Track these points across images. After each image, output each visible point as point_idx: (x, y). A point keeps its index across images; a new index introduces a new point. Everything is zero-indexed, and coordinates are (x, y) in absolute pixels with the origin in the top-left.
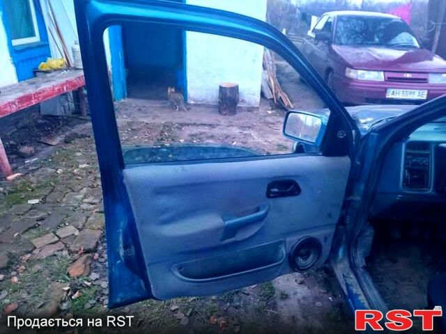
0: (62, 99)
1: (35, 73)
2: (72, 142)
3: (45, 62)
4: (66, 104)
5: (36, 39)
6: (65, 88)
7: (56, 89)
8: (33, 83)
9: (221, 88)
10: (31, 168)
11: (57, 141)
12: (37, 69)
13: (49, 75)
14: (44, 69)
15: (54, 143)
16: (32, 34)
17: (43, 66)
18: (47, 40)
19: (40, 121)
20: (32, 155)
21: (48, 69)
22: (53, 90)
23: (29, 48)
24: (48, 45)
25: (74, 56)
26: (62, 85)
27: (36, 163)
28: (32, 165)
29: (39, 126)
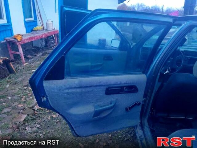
0: (41, 41)
1: (32, 31)
2: (45, 55)
3: (36, 27)
4: (42, 43)
5: (32, 19)
6: (43, 36)
7: (41, 36)
8: (33, 34)
9: (99, 40)
10: (31, 62)
11: (39, 55)
12: (33, 29)
13: (38, 31)
14: (35, 30)
15: (38, 55)
16: (31, 17)
17: (35, 29)
18: (37, 19)
19: (33, 49)
20: (31, 59)
21: (36, 30)
22: (40, 36)
23: (30, 22)
24: (37, 21)
25: (46, 25)
26: (43, 35)
27: (33, 61)
28: (32, 61)
29: (33, 50)
